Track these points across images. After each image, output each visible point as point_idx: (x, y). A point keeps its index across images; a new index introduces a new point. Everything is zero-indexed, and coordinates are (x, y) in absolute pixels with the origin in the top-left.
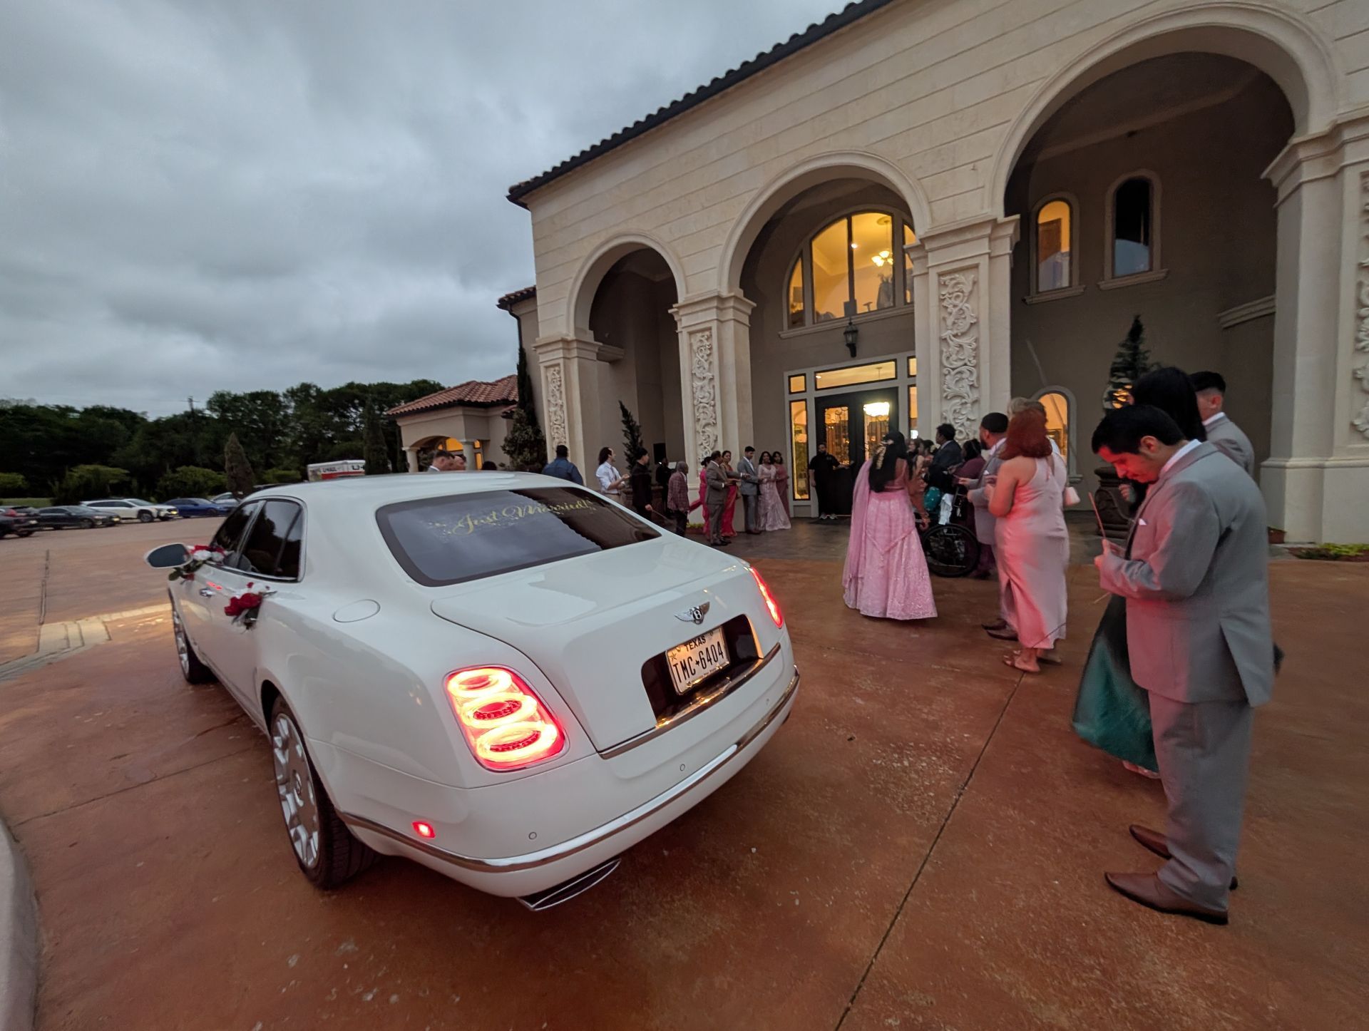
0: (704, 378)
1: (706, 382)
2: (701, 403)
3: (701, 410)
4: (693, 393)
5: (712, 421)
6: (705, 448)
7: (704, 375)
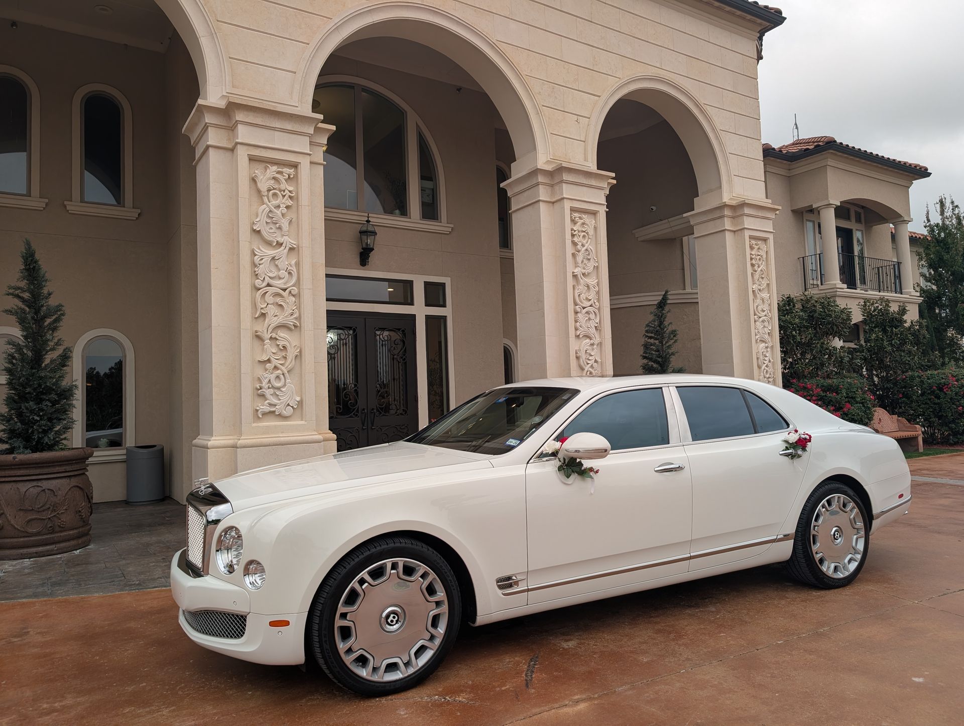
0: (280, 244)
1: (283, 251)
2: (269, 285)
3: (269, 298)
4: (254, 265)
5: (291, 321)
6: (276, 368)
7: (280, 240)
